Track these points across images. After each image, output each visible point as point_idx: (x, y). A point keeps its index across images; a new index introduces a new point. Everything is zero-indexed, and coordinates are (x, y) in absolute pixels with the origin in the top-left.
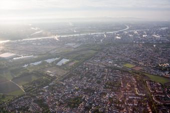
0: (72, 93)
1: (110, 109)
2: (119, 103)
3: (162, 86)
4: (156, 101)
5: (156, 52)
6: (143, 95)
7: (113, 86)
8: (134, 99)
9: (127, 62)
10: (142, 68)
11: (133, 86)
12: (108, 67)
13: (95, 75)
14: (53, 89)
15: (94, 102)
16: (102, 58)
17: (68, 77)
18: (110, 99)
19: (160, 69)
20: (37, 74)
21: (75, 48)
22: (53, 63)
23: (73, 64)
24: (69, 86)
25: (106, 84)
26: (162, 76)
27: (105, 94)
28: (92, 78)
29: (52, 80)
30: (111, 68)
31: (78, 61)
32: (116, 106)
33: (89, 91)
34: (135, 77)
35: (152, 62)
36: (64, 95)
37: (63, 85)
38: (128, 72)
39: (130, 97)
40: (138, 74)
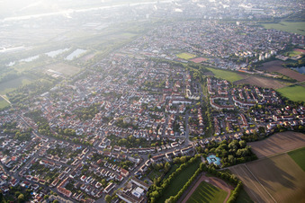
0: (86, 100)
1: (141, 119)
2: (157, 110)
3: (230, 84)
4: (213, 106)
5: (236, 33)
6: (195, 98)
7: (153, 87)
8: (181, 104)
9: (183, 51)
10: (206, 60)
11: (183, 87)
12: (149, 60)
13: (126, 72)
14: (56, 96)
15: (118, 111)
16: (143, 46)
17: (82, 78)
18: (144, 105)
19: (235, 61)
20: (30, 75)
22: (58, 56)
23: (92, 56)
24: (81, 90)
25: (142, 84)
26: (234, 71)
27: (137, 99)
28: (121, 77)
29: (55, 84)
30: (154, 60)
31: (101, 52)
32: (151, 115)
33: (113, 96)
34: (191, 73)
35: (226, 50)
36: (73, 104)
37: (72, 89)
38: (182, 66)
39: (174, 102)
40: (197, 68)
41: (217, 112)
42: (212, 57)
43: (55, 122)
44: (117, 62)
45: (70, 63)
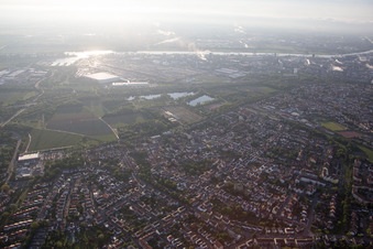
0: (198, 153)
1: (256, 190)
2: (278, 183)
4: (355, 196)
6: (332, 180)
7: (281, 155)
8: (311, 183)
9: (332, 119)
11: (319, 163)
12: (285, 123)
13: (253, 131)
14: (167, 141)
15: (231, 174)
16: (282, 105)
17: (201, 128)
18: (264, 174)
20: (147, 113)
21: (234, 79)
22: (180, 99)
23: (218, 106)
24: (196, 141)
25: (269, 150)
27: (258, 165)
28: (246, 136)
29: (168, 129)
30: (291, 124)
31: (230, 104)
32: (269, 188)
33: (232, 155)
34: (335, 149)
36: (183, 155)
37: (186, 138)
38: (325, 138)
39: (303, 179)
40: (345, 143)
41: (359, 206)
42: (369, 134)
43: (157, 168)
44: (245, 118)
45: (192, 108)
